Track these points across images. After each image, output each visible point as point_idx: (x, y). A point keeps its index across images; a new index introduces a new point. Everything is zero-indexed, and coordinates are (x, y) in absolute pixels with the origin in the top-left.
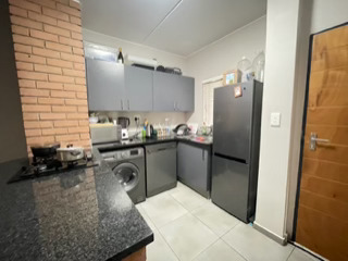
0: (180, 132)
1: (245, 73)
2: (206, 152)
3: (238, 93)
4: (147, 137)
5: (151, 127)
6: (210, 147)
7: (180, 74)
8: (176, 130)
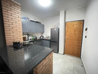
0: (42, 37)
1: (56, 26)
2: (49, 42)
3: (55, 30)
4: (34, 39)
5: (36, 36)
6: (50, 40)
7: (41, 23)
8: (41, 37)
